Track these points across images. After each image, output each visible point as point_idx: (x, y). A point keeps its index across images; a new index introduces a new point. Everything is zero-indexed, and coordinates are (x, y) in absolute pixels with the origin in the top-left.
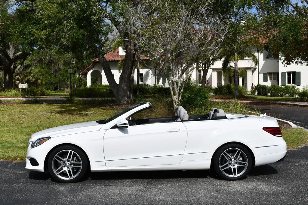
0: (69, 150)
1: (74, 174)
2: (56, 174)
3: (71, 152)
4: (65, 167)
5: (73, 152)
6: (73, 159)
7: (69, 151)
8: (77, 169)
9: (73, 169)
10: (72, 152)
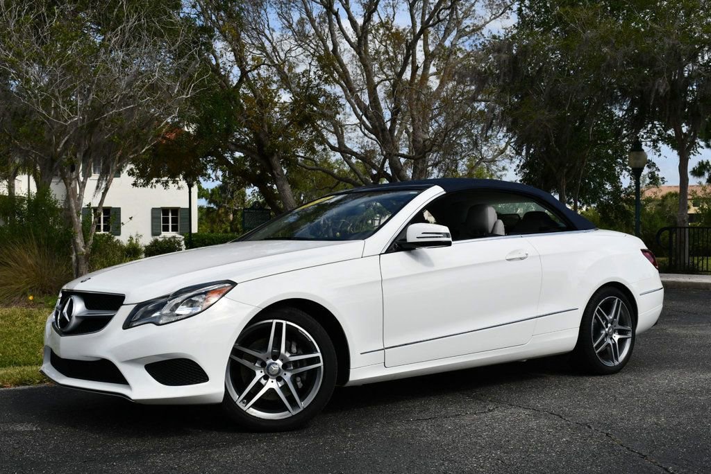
0: (271, 321)
1: (302, 398)
2: (245, 409)
3: (279, 326)
4: (266, 378)
5: (284, 322)
6: (288, 349)
7: (272, 323)
8: (305, 377)
9: (293, 379)
10: (282, 324)
